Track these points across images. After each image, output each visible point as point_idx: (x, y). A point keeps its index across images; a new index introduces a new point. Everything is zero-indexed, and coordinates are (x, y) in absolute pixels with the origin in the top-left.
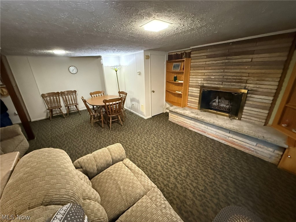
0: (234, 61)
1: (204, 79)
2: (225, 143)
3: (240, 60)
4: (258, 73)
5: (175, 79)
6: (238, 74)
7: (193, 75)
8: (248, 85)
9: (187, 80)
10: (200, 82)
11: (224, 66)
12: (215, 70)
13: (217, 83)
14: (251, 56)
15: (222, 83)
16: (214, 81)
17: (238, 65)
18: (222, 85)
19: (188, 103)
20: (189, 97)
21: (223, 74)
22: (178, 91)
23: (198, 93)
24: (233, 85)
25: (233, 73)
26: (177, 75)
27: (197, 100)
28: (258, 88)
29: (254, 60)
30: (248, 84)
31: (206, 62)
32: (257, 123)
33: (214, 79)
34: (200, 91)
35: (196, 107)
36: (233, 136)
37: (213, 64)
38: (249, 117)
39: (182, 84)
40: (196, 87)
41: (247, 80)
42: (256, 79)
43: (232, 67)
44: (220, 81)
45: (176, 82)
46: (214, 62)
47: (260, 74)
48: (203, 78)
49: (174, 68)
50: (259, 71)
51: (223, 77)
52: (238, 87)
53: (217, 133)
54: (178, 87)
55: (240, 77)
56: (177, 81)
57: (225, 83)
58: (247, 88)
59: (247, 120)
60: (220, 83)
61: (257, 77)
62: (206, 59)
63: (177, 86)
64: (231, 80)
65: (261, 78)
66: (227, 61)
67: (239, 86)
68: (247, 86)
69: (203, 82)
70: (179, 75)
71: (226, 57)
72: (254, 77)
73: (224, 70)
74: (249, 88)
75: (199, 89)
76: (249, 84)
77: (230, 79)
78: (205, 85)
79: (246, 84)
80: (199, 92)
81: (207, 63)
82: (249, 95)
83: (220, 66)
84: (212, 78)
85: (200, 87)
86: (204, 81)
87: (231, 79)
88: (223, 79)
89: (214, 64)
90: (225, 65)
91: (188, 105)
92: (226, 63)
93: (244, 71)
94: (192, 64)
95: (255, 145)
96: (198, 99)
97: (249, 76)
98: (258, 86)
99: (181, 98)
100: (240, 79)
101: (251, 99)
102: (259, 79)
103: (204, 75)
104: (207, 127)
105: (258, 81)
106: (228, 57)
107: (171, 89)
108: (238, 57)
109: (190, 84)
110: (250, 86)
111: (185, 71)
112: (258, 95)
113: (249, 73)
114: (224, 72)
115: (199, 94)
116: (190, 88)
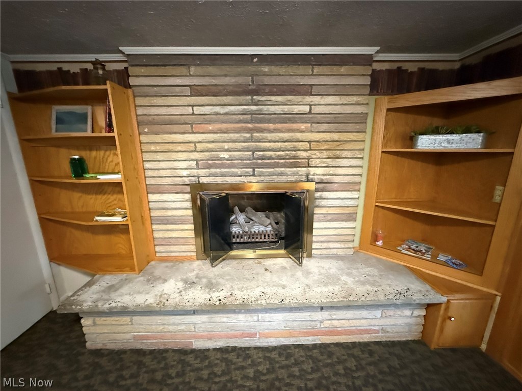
0: (273, 109)
1: (197, 161)
2: (315, 340)
3: (286, 108)
4: (327, 141)
5: (79, 168)
6: (286, 144)
7: (157, 152)
8: (312, 171)
9: (134, 170)
10: (185, 173)
11: (249, 123)
12: (226, 135)
13: (239, 171)
14: (308, 99)
15: (254, 171)
16: (230, 166)
17: (284, 121)
18: (254, 175)
19: (157, 249)
20: (154, 227)
21: (249, 144)
22: (102, 215)
23: (186, 209)
24: (281, 174)
25: (275, 142)
26: (85, 154)
27: (187, 231)
28: (333, 175)
29: (316, 110)
30: (311, 167)
31: (193, 106)
32: (340, 252)
33: (227, 160)
34: (194, 201)
35: (189, 254)
36: (331, 315)
37: (217, 114)
38: (325, 245)
39: (119, 184)
40: (175, 189)
41: (309, 159)
42: (325, 154)
43: (271, 126)
44: (247, 166)
45: (87, 178)
46: (218, 109)
47: (330, 143)
48: (193, 160)
49: (60, 126)
50: (327, 136)
51: (253, 153)
52: (293, 179)
53: (289, 324)
54: (99, 197)
55: (293, 152)
56: (88, 175)
57: (261, 170)
58: (312, 179)
59: (324, 252)
60: (247, 172)
61: (326, 150)
62: (188, 96)
63: (96, 194)
64: (272, 161)
65: (334, 151)
66: (254, 108)
67: (294, 174)
68: (312, 173)
69: (195, 172)
70: (94, 153)
71: (250, 97)
72: (321, 150)
73: (251, 134)
74: (316, 177)
75: (188, 196)
76: (314, 168)
77: (270, 158)
78: (204, 180)
79: (310, 169)
80: (189, 204)
81: (197, 110)
82: (318, 194)
83: (240, 121)
84: (224, 159)
85: (188, 189)
86: (198, 168)
87: (273, 159)
88: (254, 159)
89: (220, 114)
90: (252, 120)
91: (158, 255)
92: (252, 113)
93: (299, 136)
94: (140, 111)
95: (379, 316)
96: (192, 227)
97: (311, 150)
98: (332, 171)
99: (123, 236)
100: (294, 157)
101: (324, 202)
102: (331, 154)
103: (195, 151)
104: (255, 318)
105: (330, 160)
106: (255, 97)
107: (69, 210)
108: (280, 99)
109: (150, 181)
110: (317, 172)
111: (119, 135)
112: (333, 191)
113: (309, 142)
114: (251, 139)
115: (190, 212)
116: (152, 197)
